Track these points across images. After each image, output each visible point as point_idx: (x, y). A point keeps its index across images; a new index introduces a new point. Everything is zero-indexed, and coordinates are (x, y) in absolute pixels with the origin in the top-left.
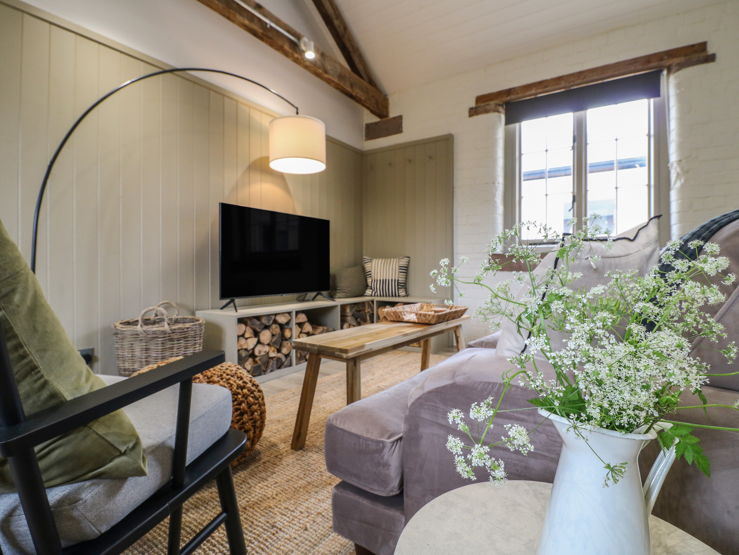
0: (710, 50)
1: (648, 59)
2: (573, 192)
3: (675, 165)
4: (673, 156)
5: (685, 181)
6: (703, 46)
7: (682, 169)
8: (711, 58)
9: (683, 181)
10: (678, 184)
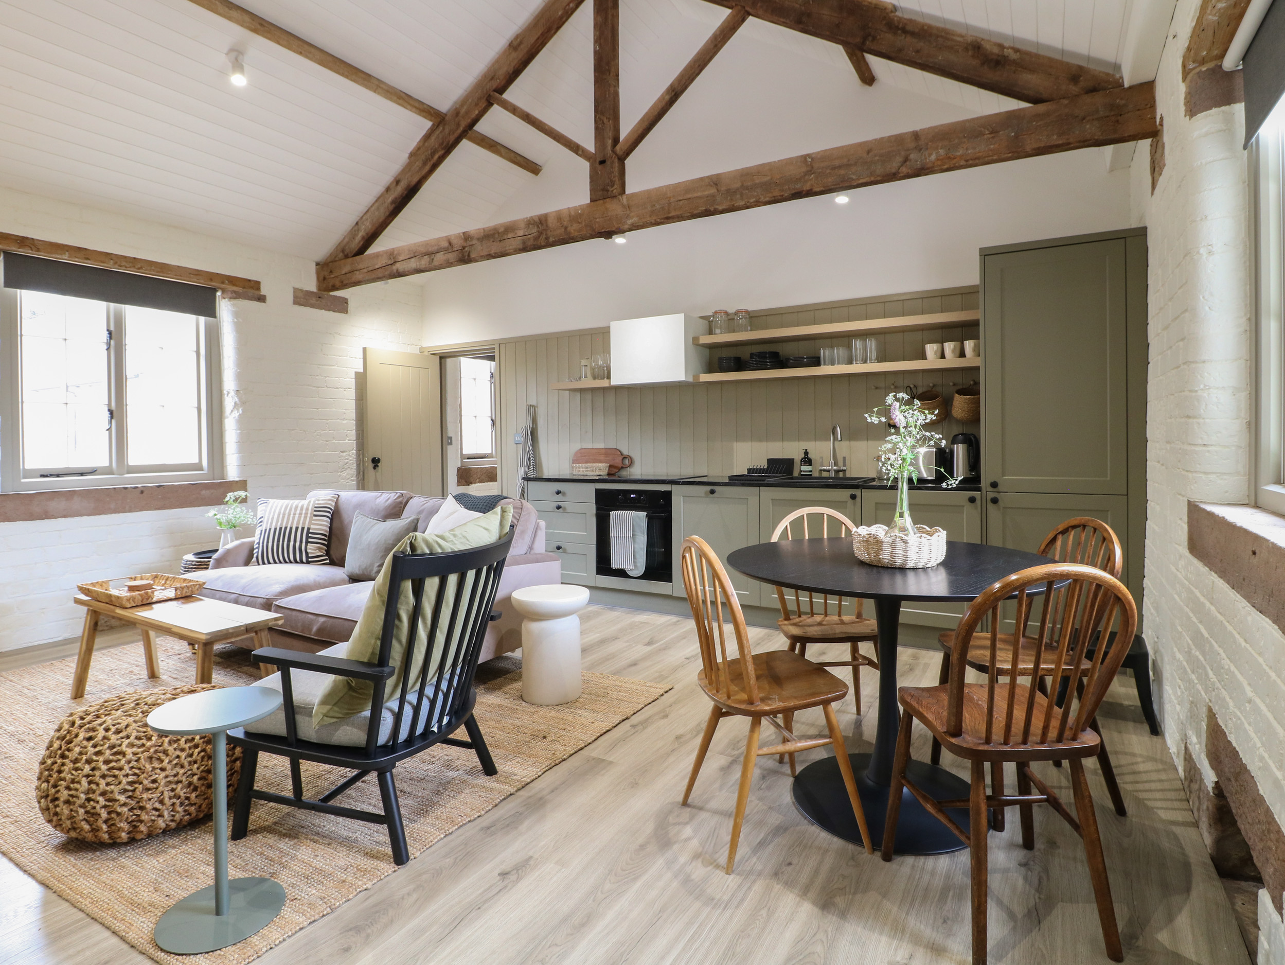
0: (264, 291)
1: (212, 276)
2: (109, 404)
3: (232, 393)
4: (229, 382)
5: (243, 411)
6: (256, 285)
7: (240, 399)
8: (262, 299)
9: (241, 411)
10: (236, 414)
